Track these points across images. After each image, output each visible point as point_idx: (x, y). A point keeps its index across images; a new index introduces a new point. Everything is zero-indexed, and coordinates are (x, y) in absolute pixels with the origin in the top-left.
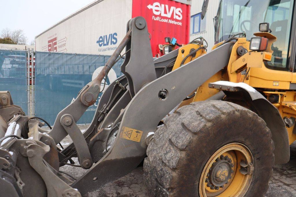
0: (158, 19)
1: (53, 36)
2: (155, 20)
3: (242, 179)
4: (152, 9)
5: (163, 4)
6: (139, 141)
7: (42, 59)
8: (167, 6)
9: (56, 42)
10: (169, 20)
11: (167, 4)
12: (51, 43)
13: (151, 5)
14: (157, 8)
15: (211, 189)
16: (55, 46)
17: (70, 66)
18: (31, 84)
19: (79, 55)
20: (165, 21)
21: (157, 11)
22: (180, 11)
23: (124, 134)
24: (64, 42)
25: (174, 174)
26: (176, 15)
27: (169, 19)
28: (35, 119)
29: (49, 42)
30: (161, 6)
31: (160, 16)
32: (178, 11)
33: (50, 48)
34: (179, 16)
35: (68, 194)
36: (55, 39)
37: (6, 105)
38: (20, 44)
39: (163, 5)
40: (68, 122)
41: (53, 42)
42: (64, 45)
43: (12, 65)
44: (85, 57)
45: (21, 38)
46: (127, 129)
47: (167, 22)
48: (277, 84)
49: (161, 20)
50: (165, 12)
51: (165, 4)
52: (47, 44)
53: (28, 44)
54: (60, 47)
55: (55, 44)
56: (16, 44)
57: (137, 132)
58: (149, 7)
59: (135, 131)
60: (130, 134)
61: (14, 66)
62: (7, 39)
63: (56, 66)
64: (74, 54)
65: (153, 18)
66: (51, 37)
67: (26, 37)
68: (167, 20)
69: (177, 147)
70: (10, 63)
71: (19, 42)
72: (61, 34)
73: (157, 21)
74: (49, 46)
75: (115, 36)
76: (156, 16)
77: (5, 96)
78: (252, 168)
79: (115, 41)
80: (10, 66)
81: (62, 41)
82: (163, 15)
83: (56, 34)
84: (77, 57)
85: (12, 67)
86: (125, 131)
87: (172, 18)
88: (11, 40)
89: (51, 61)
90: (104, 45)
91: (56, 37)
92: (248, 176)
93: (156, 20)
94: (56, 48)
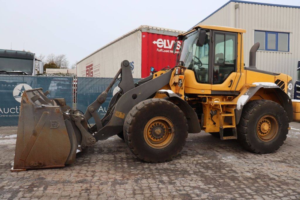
0: (161, 50)
1: (90, 63)
2: (159, 51)
4: (156, 44)
5: (165, 39)
6: (123, 118)
7: (81, 82)
8: (168, 41)
9: (92, 68)
10: (171, 51)
11: (168, 39)
12: (89, 68)
13: (156, 41)
14: (160, 43)
15: (154, 139)
16: (91, 71)
17: (103, 86)
18: (74, 102)
19: (104, 78)
20: (167, 51)
21: (161, 45)
22: (179, 44)
23: (116, 114)
24: (98, 68)
25: (131, 126)
27: (170, 49)
28: (78, 111)
29: (87, 67)
30: (163, 41)
31: (163, 48)
33: (87, 72)
34: (178, 47)
35: (91, 139)
36: (92, 65)
37: (64, 105)
38: (62, 68)
39: (165, 41)
40: (92, 110)
41: (90, 68)
42: (98, 70)
43: (58, 87)
44: (108, 80)
45: (63, 63)
46: (117, 112)
47: (169, 52)
48: (204, 91)
49: (163, 51)
50: (167, 45)
51: (166, 39)
52: (85, 69)
53: (70, 67)
54: (95, 71)
55: (92, 69)
56: (59, 68)
57: (122, 114)
58: (154, 42)
59: (121, 113)
60: (119, 114)
61: (60, 87)
62: (51, 64)
63: (90, 86)
64: (101, 78)
65: (157, 50)
66: (88, 63)
67: (68, 62)
68: (169, 51)
70: (57, 86)
71: (62, 66)
72: (96, 61)
73: (160, 52)
74: (87, 71)
76: (160, 49)
77: (63, 101)
78: (173, 130)
80: (56, 88)
81: (97, 67)
82: (165, 47)
83: (92, 62)
84: (103, 80)
85: (58, 89)
86: (116, 113)
87: (173, 49)
88: (55, 65)
89: (87, 83)
91: (92, 64)
92: (172, 134)
94: (92, 73)
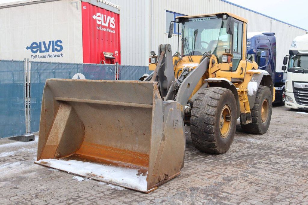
3: (229, 125)
4: (96, 19)
5: (103, 14)
8: (105, 16)
13: (95, 15)
14: (99, 18)
21: (99, 21)
22: (113, 20)
26: (112, 24)
27: (107, 27)
30: (101, 15)
31: (101, 25)
32: (112, 20)
34: (113, 25)
49: (102, 29)
50: (105, 22)
65: (97, 27)
68: (106, 29)
69: (213, 106)
75: (59, 43)
76: (99, 25)
79: (59, 48)
82: (103, 24)
87: (109, 27)
90: (41, 51)
92: (230, 122)
93: (99, 29)
